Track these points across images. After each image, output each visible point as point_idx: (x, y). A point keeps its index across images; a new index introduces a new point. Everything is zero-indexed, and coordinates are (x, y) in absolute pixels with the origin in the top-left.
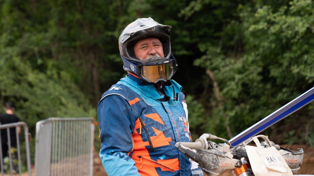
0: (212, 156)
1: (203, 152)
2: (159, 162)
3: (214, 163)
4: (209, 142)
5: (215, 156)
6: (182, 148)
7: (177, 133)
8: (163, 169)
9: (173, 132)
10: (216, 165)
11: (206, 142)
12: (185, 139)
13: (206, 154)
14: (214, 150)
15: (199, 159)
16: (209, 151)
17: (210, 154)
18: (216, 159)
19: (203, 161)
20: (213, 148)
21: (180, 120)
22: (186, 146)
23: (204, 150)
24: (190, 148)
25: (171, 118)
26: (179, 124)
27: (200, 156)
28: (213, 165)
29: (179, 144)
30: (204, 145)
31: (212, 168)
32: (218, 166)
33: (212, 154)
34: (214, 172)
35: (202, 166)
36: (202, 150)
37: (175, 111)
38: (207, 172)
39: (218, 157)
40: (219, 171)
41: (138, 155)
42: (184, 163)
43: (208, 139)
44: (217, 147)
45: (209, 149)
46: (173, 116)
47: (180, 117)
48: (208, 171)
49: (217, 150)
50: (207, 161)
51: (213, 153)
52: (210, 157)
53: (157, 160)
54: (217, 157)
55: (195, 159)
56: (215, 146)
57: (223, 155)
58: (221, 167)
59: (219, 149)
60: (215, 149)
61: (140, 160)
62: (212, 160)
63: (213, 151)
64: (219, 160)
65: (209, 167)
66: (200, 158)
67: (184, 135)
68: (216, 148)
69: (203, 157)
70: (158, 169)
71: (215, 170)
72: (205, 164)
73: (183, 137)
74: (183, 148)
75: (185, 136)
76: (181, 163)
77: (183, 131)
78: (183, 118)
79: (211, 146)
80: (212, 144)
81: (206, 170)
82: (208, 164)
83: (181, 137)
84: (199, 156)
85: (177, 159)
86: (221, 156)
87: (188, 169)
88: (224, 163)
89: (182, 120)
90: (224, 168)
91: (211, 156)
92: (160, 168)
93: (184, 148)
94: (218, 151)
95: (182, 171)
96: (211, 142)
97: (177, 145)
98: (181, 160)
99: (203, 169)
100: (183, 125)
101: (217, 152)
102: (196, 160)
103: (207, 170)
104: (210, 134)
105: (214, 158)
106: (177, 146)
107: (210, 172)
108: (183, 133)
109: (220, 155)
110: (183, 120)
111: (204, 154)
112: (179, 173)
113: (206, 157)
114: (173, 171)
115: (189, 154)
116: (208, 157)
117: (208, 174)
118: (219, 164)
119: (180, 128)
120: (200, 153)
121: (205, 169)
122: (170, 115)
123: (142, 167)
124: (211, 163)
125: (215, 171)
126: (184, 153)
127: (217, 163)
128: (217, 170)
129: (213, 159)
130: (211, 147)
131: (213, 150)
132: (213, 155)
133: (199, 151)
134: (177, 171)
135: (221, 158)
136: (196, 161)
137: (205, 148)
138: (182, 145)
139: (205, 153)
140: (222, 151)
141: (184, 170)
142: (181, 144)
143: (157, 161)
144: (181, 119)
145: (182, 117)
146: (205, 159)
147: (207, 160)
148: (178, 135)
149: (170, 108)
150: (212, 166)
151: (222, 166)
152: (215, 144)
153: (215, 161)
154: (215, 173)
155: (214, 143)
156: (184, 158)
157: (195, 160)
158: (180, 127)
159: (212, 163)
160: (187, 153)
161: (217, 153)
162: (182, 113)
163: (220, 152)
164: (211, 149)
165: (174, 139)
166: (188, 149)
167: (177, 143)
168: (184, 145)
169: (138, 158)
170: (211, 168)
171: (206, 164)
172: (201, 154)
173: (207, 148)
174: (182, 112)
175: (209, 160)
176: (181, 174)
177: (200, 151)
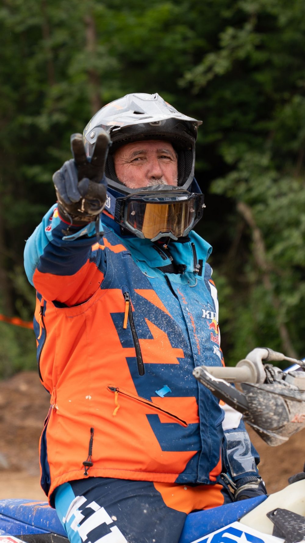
0: (275, 399)
1: (256, 389)
2: (155, 401)
3: (280, 415)
4: (267, 368)
5: (281, 397)
6: (208, 378)
7: (197, 342)
8: (164, 419)
9: (189, 339)
10: (282, 419)
11: (261, 367)
12: (213, 358)
13: (261, 393)
14: (279, 386)
15: (245, 404)
16: (268, 387)
17: (271, 395)
18: (282, 405)
19: (255, 409)
20: (275, 380)
21: (204, 316)
22: (216, 376)
23: (257, 385)
24: (225, 379)
25: (185, 309)
26: (201, 323)
27: (247, 398)
28: (276, 417)
29: (202, 371)
30: (256, 374)
31: (275, 425)
32: (288, 421)
33: (275, 394)
34: (278, 434)
35: (253, 421)
36: (253, 384)
37: (195, 296)
38: (263, 433)
39: (289, 401)
40: (290, 431)
41: (110, 386)
42: (208, 408)
43: (265, 361)
44: (284, 378)
45: (266, 382)
46: (190, 306)
47: (204, 311)
48: (265, 432)
49: (285, 385)
50: (263, 409)
51: (277, 392)
52: (270, 401)
53: (152, 398)
54: (286, 402)
55: (237, 404)
56: (281, 376)
57: (298, 397)
58: (294, 422)
59: (289, 383)
60: (280, 383)
61: (114, 397)
62: (274, 408)
63: (277, 387)
64: (290, 406)
65: (266, 423)
66: (248, 403)
67: (211, 350)
68: (282, 381)
69: (255, 400)
70: (153, 419)
71: (281, 429)
72: (258, 415)
73: (208, 354)
74: (211, 379)
75: (213, 351)
76: (201, 406)
77: (208, 339)
78: (210, 314)
79: (272, 376)
80: (272, 372)
81: (261, 430)
82: (266, 416)
83: (204, 352)
84: (245, 397)
85: (193, 399)
86: (293, 399)
87: (216, 423)
88: (300, 415)
89: (208, 317)
90: (299, 425)
91: (273, 398)
92: (157, 415)
93: (213, 379)
94: (287, 387)
95: (204, 425)
96: (270, 366)
97: (197, 373)
98: (203, 402)
99: (255, 426)
100: (211, 328)
101: (284, 389)
102: (238, 406)
103: (264, 429)
104: (269, 349)
105: (279, 403)
106: (197, 376)
107: (268, 434)
108: (208, 345)
109: (293, 396)
110: (210, 317)
111: (256, 393)
112: (198, 428)
113: (262, 400)
114: (185, 425)
115: (223, 393)
116: (265, 401)
117: (265, 438)
118: (290, 416)
119: (204, 334)
120: (249, 392)
121: (259, 428)
122: (184, 302)
123: (118, 412)
124: (272, 414)
125: (281, 432)
126: (213, 390)
127: (284, 414)
128: (284, 430)
129: (277, 405)
130: (271, 379)
131: (276, 385)
132: (277, 396)
133: (246, 386)
134: (193, 424)
135: (295, 402)
136: (239, 409)
137: (258, 381)
138: (207, 374)
139: (259, 391)
140: (296, 388)
141: (208, 425)
142: (206, 370)
143: (150, 400)
144: (205, 313)
145: (208, 312)
146: (260, 404)
147: (264, 407)
148: (199, 347)
149: (184, 289)
150: (275, 420)
151: (296, 421)
152: (279, 372)
153: (280, 410)
154: (279, 437)
155: (277, 370)
156: (208, 398)
157: (236, 407)
158: (203, 331)
159: (275, 414)
160: (220, 391)
161: (286, 392)
162: (208, 303)
163: (292, 390)
164: (271, 383)
165: (190, 353)
166: (220, 382)
167: (197, 369)
168: (212, 373)
169: (110, 393)
170: (271, 424)
171: (261, 415)
172: (251, 394)
173: (263, 380)
174: (208, 301)
175: (267, 406)
176: (203, 431)
177: (248, 387)
